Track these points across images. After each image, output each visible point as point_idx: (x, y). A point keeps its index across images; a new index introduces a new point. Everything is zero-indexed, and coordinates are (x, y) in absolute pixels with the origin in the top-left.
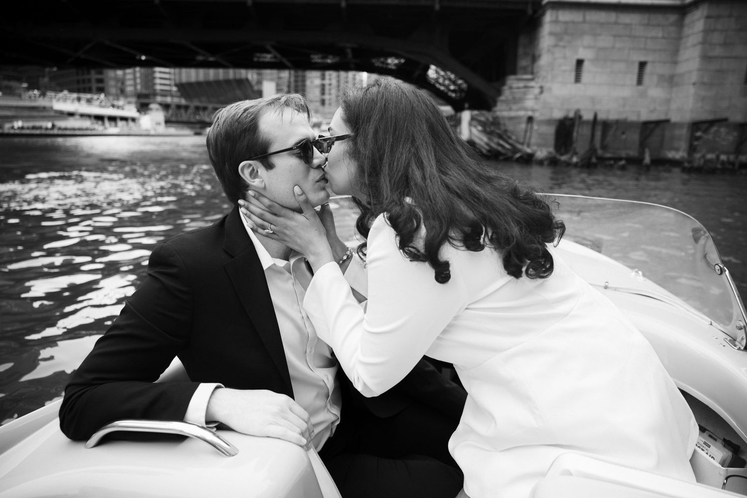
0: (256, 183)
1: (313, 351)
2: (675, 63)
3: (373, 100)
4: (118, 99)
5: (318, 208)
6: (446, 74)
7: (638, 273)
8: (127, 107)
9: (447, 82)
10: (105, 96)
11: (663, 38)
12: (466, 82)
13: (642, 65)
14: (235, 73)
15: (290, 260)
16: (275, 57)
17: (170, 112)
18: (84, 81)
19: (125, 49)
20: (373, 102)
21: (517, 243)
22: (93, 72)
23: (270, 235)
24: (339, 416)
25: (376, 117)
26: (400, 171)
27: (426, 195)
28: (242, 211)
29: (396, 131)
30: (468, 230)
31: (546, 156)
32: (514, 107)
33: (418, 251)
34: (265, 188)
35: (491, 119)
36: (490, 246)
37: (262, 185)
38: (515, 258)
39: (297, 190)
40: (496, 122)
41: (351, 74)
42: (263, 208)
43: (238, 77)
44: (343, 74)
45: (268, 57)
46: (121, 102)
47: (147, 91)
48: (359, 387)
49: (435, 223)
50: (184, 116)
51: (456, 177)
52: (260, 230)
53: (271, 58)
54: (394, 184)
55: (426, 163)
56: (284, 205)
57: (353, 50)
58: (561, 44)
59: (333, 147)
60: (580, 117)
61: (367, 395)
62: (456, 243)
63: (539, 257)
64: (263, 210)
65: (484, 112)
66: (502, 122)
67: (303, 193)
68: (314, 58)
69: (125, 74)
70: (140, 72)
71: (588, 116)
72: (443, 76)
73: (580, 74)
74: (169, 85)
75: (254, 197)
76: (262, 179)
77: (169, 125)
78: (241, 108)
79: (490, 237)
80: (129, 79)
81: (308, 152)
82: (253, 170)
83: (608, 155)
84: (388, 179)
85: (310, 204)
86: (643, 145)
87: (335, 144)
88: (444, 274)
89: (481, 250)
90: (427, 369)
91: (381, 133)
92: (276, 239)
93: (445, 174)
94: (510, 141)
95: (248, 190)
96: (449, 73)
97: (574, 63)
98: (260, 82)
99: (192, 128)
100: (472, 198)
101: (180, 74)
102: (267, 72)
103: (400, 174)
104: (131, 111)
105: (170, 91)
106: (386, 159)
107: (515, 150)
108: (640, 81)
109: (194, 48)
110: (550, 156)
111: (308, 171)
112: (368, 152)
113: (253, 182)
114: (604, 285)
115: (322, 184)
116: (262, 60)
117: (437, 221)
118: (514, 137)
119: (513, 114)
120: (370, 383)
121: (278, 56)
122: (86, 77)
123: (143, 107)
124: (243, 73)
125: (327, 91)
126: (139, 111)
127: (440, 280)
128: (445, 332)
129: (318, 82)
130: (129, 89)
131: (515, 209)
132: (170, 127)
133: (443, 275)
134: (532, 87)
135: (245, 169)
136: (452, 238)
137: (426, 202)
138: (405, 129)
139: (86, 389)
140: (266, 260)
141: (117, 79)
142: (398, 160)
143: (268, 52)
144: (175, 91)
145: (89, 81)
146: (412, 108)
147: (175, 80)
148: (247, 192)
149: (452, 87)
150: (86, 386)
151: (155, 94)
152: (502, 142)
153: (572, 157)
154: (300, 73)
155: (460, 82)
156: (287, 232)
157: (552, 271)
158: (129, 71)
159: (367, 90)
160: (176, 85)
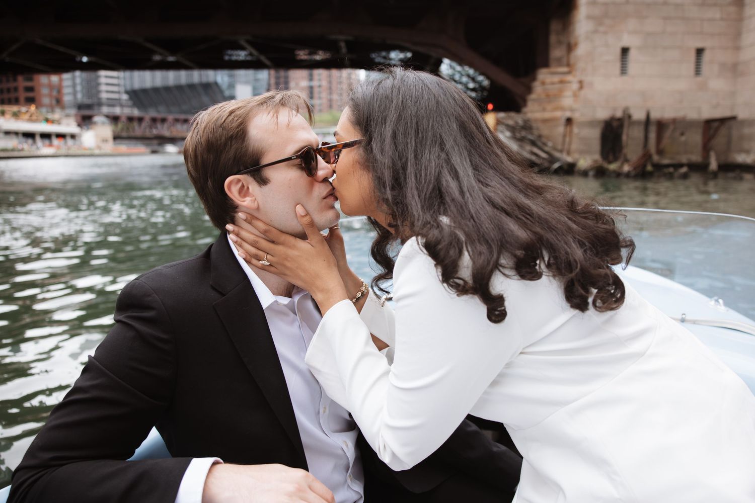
0: (246, 202)
1: (327, 411)
2: (737, 48)
3: (387, 97)
4: (53, 111)
5: (325, 233)
6: (463, 69)
7: (718, 302)
8: (65, 121)
9: (465, 79)
10: (37, 107)
11: (722, 19)
12: (488, 77)
13: (700, 52)
14: (200, 76)
15: (293, 297)
16: (251, 54)
17: (120, 125)
18: (9, 90)
19: (62, 49)
20: (388, 98)
21: (582, 269)
22: (20, 78)
23: (267, 268)
24: (362, 493)
25: (392, 116)
26: (430, 181)
27: (467, 213)
28: (231, 238)
29: (418, 133)
30: (521, 254)
31: (591, 166)
32: (549, 107)
33: (465, 282)
34: (258, 209)
35: (520, 122)
36: (548, 274)
37: (255, 205)
38: (579, 288)
39: (299, 209)
40: (527, 126)
41: (345, 72)
42: (257, 234)
43: (204, 80)
44: (335, 72)
45: (242, 55)
46: (57, 115)
47: (90, 100)
48: (385, 458)
49: (482, 247)
50: (138, 130)
51: (499, 190)
52: (254, 261)
53: (246, 56)
54: (425, 201)
55: (461, 173)
56: (284, 229)
57: (348, 43)
58: (602, 29)
59: (341, 156)
60: (630, 117)
61: (396, 468)
62: (507, 272)
63: (609, 285)
64: (257, 236)
65: (512, 114)
66: (534, 125)
67: (307, 214)
68: (299, 55)
69: (61, 80)
70: (81, 77)
71: (638, 115)
72: (459, 72)
73: (626, 64)
74: (119, 92)
75: (245, 220)
76: (254, 198)
77: (118, 141)
78: (226, 110)
79: (546, 262)
80: (68, 86)
81: (311, 162)
82: (243, 186)
83: (666, 161)
84: (416, 193)
85: (317, 227)
86: (706, 149)
87: (342, 152)
88: (498, 311)
89: (538, 279)
90: (470, 429)
91: (400, 137)
92: (274, 273)
93: (487, 185)
94: (546, 149)
95: (236, 212)
96: (467, 68)
97: (618, 52)
98: (232, 86)
99: (147, 145)
100: (523, 215)
101: (131, 78)
102: (241, 73)
103: (431, 186)
104: (69, 126)
105: (119, 100)
106: (410, 169)
107: (553, 160)
108: (698, 71)
109: (149, 45)
110: (596, 165)
111: (311, 186)
112: (387, 160)
113: (243, 202)
114: (680, 317)
115: (330, 200)
116: (234, 58)
117: (485, 246)
118: (550, 144)
119: (547, 115)
120: (400, 452)
121: (255, 52)
122: (12, 85)
123: (86, 120)
124: (211, 75)
125: (316, 95)
126: (79, 125)
127: (493, 318)
128: (494, 383)
129: (304, 83)
130: (67, 98)
131: (574, 226)
132: (119, 144)
133: (497, 313)
134: (569, 82)
135: (233, 185)
136: (501, 266)
137: (468, 223)
138: (430, 128)
139: (43, 473)
140: (266, 296)
141: (51, 86)
142: (426, 169)
143: (243, 48)
144: (126, 100)
145: (16, 89)
146: (438, 102)
147: (125, 86)
148: (236, 215)
149: (471, 85)
150: (41, 470)
151: (100, 104)
152: (536, 150)
153: (622, 164)
154: (282, 73)
155: (481, 78)
156: (288, 264)
157: (623, 301)
158: (66, 76)
159: (378, 84)
160: (127, 92)
